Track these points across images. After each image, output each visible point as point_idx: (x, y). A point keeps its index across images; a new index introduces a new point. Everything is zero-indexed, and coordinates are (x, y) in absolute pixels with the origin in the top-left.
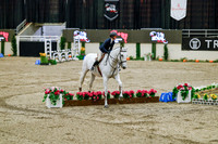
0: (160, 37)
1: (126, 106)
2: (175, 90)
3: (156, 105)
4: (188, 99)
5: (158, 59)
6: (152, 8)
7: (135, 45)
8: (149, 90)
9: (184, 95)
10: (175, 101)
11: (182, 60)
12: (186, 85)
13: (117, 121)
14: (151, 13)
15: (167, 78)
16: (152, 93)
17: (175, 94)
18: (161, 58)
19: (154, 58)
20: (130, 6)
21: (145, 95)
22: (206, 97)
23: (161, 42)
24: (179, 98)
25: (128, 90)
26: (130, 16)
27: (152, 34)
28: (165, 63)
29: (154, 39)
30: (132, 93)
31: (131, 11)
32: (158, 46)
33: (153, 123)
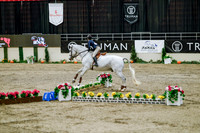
0: (41, 41)
1: (12, 106)
2: (57, 90)
3: (39, 104)
4: (69, 97)
5: (40, 62)
6: (31, 14)
7: (18, 49)
8: (32, 91)
9: (65, 94)
10: (57, 99)
11: (62, 62)
12: (66, 85)
13: (3, 121)
14: (31, 19)
15: (49, 79)
16: (36, 93)
17: (56, 93)
18: (42, 61)
19: (36, 61)
20: (12, 12)
21: (29, 95)
22: (84, 95)
23: (41, 46)
24: (61, 97)
25: (13, 91)
26: (12, 22)
27: (33, 38)
28: (47, 65)
29: (35, 43)
30: (17, 94)
31: (12, 17)
32: (39, 49)
33: (37, 121)
